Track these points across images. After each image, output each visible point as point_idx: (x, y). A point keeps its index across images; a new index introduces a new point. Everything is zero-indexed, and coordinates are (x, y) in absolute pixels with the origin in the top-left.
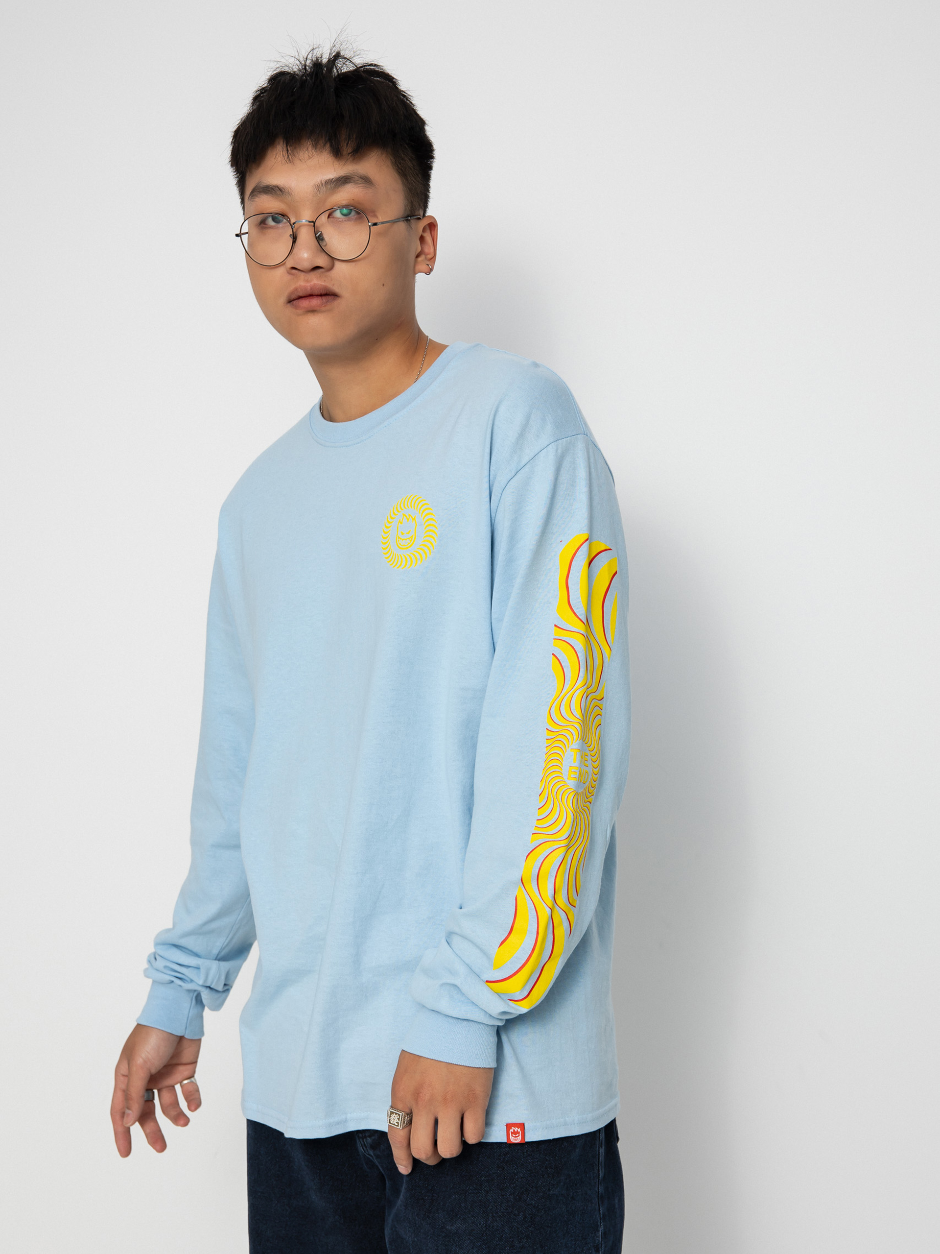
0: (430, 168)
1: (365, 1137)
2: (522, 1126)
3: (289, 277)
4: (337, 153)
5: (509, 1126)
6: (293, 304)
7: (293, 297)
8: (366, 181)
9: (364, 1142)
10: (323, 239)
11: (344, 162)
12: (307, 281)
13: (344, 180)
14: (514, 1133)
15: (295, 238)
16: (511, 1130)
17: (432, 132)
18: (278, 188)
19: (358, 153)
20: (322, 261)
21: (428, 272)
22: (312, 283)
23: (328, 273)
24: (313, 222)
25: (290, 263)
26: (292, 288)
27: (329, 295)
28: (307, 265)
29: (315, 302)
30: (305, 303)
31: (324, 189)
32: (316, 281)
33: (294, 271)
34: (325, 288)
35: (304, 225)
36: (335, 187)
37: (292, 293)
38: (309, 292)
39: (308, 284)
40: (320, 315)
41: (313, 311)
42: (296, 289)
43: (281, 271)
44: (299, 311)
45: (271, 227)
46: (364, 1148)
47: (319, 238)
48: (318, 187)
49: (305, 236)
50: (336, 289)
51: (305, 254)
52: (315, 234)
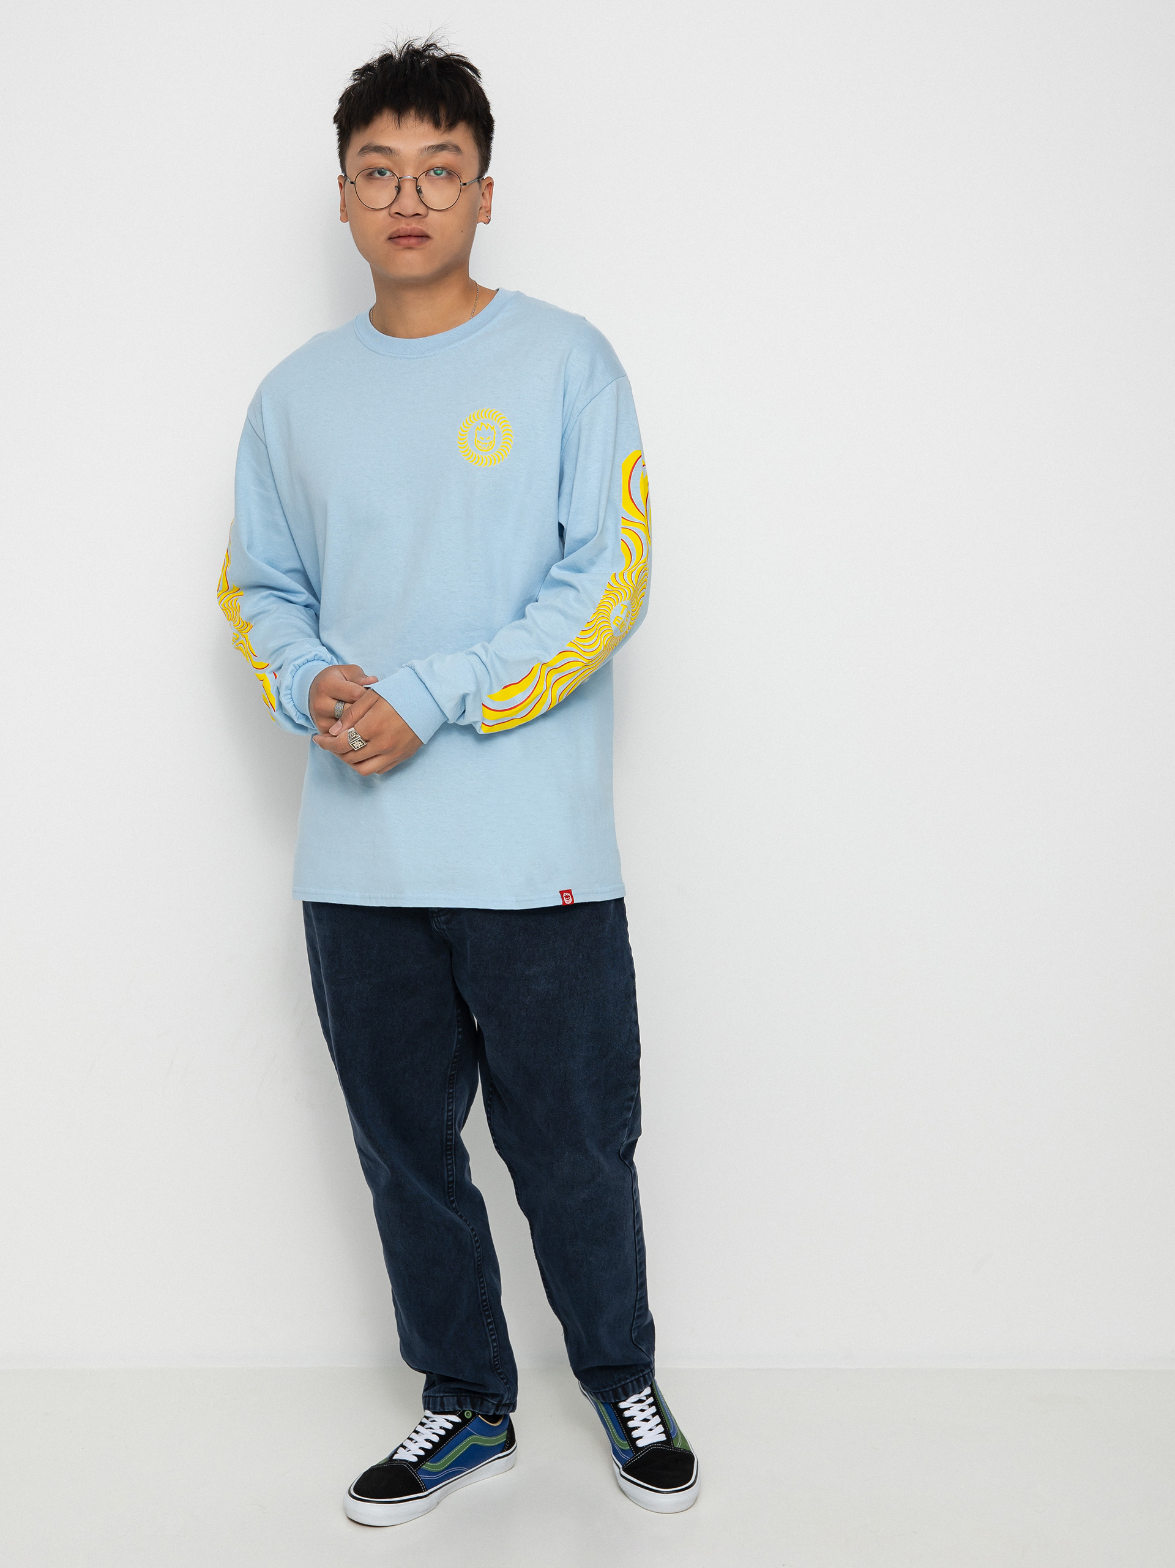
0: (491, 139)
1: (440, 916)
2: (569, 891)
3: (390, 220)
4: (437, 124)
5: (562, 893)
6: (393, 241)
7: (394, 236)
8: (457, 149)
9: (438, 920)
10: (421, 192)
11: (440, 132)
12: (408, 225)
13: (442, 147)
14: (566, 897)
15: (399, 189)
16: (564, 895)
17: (494, 112)
18: (389, 149)
19: (451, 126)
20: (421, 210)
21: (488, 222)
22: (412, 226)
23: (423, 220)
24: (416, 178)
25: (395, 209)
26: (395, 229)
27: (424, 237)
28: (410, 211)
29: (413, 241)
30: (404, 241)
31: (425, 153)
32: (415, 225)
33: (397, 215)
34: (422, 231)
35: (408, 180)
36: (434, 152)
37: (395, 232)
38: (409, 233)
39: (409, 227)
40: (414, 251)
41: (410, 248)
42: (398, 230)
43: (385, 213)
44: (398, 247)
45: (377, 179)
46: (437, 924)
47: (419, 191)
48: (422, 151)
49: (408, 188)
50: (430, 233)
51: (409, 203)
52: (417, 187)
